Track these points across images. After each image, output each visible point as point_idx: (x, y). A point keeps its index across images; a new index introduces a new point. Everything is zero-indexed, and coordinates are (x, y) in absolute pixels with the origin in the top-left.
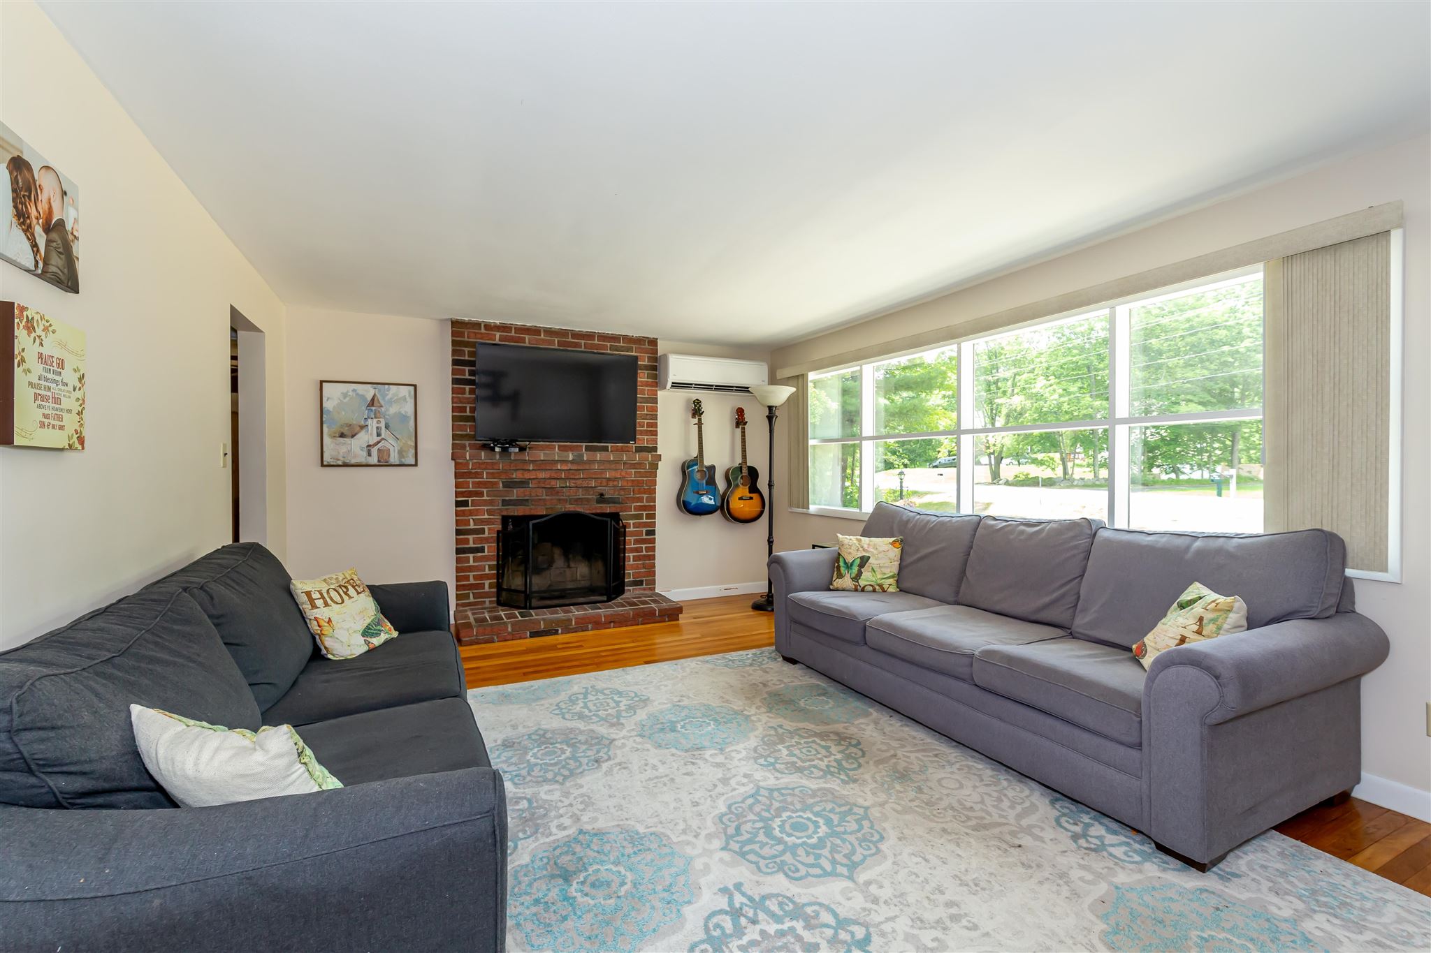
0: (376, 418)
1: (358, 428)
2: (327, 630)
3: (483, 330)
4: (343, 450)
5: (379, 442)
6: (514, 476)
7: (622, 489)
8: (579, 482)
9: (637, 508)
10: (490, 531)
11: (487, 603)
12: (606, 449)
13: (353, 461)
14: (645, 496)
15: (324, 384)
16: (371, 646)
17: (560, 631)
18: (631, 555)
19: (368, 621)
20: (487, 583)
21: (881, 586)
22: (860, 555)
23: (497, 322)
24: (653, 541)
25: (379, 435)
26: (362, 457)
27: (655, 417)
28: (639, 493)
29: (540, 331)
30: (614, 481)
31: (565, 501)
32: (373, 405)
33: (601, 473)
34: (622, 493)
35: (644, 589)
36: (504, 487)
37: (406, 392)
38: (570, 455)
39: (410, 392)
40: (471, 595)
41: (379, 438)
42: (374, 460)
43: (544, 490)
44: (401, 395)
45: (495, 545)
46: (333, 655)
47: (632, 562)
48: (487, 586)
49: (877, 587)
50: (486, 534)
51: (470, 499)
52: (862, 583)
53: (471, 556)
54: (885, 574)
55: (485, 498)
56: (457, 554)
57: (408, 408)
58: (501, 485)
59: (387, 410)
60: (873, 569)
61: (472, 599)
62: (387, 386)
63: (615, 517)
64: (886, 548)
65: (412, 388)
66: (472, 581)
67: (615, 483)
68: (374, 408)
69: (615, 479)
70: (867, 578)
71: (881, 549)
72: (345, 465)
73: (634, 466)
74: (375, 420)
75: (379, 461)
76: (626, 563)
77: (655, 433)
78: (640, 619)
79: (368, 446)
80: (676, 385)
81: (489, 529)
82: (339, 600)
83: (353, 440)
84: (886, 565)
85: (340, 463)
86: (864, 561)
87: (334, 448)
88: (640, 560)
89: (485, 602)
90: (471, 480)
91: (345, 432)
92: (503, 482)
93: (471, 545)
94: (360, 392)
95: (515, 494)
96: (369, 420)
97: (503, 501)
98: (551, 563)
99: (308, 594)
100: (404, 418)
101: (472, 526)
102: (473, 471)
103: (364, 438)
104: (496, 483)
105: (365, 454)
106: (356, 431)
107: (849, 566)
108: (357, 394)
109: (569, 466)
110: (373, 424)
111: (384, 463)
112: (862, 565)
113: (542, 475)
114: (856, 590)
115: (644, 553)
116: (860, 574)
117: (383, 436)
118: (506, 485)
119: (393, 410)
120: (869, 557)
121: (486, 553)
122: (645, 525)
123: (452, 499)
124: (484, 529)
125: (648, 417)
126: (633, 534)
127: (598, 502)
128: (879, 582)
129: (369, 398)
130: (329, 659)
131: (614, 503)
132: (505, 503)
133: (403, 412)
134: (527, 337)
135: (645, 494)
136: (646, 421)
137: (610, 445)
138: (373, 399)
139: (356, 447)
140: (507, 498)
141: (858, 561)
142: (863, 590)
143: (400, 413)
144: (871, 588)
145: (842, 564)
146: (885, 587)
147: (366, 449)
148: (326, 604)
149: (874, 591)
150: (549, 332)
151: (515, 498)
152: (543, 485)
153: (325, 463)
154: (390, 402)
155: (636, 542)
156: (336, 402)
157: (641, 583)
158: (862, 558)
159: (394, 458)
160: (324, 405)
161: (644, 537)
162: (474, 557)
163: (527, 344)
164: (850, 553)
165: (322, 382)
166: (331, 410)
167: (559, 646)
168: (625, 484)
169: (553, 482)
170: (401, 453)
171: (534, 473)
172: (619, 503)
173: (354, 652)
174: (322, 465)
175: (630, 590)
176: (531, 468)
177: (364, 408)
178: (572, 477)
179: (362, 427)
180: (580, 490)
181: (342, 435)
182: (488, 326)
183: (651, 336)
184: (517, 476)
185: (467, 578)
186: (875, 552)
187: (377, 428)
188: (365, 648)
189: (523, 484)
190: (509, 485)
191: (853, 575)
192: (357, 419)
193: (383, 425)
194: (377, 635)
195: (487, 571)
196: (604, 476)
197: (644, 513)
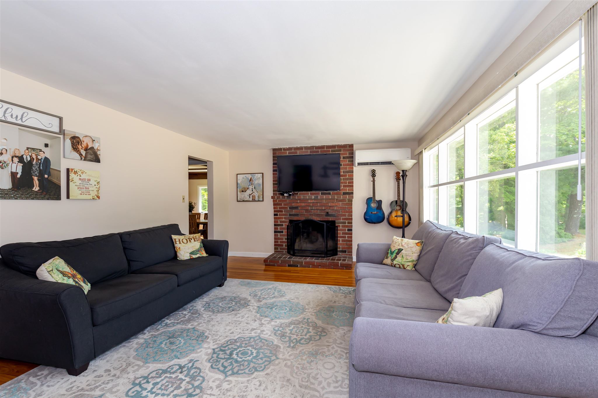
0: (251, 185)
1: (247, 189)
2: (179, 250)
3: (283, 151)
4: (243, 196)
5: (252, 193)
6: (293, 205)
7: (336, 210)
8: (318, 207)
9: (343, 219)
10: (285, 225)
11: (284, 252)
12: (330, 194)
13: (246, 200)
14: (347, 214)
15: (238, 175)
16: (191, 257)
17: (299, 266)
18: (341, 239)
19: (194, 250)
20: (284, 244)
21: (403, 265)
22: (399, 248)
23: (288, 147)
24: (351, 234)
25: (252, 191)
26: (248, 199)
27: (352, 179)
28: (344, 213)
29: (303, 148)
30: (333, 207)
31: (313, 215)
32: (251, 181)
33: (327, 204)
34: (336, 212)
35: (347, 255)
36: (290, 209)
37: (260, 175)
38: (313, 196)
39: (261, 175)
40: (279, 248)
41: (253, 192)
42: (251, 199)
43: (304, 210)
44: (258, 177)
45: (286, 230)
46: (179, 258)
47: (341, 242)
48: (284, 246)
49: (401, 266)
50: (284, 226)
51: (278, 213)
52: (395, 262)
53: (279, 234)
54: (407, 259)
55: (283, 213)
56: (274, 233)
57: (261, 181)
58: (288, 208)
59: (255, 182)
60: (402, 256)
61: (279, 250)
62: (254, 174)
63: (333, 222)
64: (412, 245)
65: (262, 174)
66: (279, 243)
67: (333, 208)
68: (251, 182)
69: (333, 206)
70: (399, 260)
71: (410, 246)
72: (243, 201)
73: (341, 201)
74: (251, 186)
75: (252, 200)
76: (338, 242)
77: (352, 186)
78: (332, 267)
79: (250, 195)
80: (359, 164)
81: (285, 224)
82: (186, 242)
83: (245, 193)
84: (410, 255)
85: (242, 200)
86: (400, 251)
87: (241, 196)
88: (345, 242)
89: (283, 251)
90: (278, 206)
91: (243, 190)
92: (289, 207)
93: (279, 230)
94: (247, 177)
95: (294, 212)
96: (250, 186)
97: (290, 214)
98: (317, 240)
99: (175, 239)
100: (259, 184)
101: (279, 223)
102: (279, 203)
103: (249, 192)
104: (287, 208)
105: (249, 197)
106: (246, 190)
107: (392, 253)
108: (246, 178)
109: (313, 201)
110: (251, 187)
111: (254, 200)
112: (398, 253)
113: (303, 204)
114: (392, 266)
115: (347, 239)
116: (396, 257)
117: (253, 191)
118: (290, 208)
119: (256, 182)
120: (403, 249)
121: (284, 233)
122: (347, 226)
123: (273, 213)
124: (283, 224)
125: (349, 179)
126: (341, 230)
127: (326, 216)
128: (403, 263)
129: (250, 179)
130: (178, 259)
131: (333, 216)
132: (290, 215)
133: (259, 183)
134: (298, 151)
135: (347, 213)
136: (348, 181)
137: (331, 192)
138: (251, 179)
139: (246, 196)
140: (291, 213)
141: (397, 251)
142: (395, 266)
143: (258, 183)
144: (398, 266)
145: (389, 252)
146: (405, 266)
147: (249, 196)
148: (180, 243)
149: (400, 267)
150: (306, 148)
151: (294, 213)
152: (304, 209)
153: (238, 201)
154: (256, 180)
155: (343, 233)
156: (241, 180)
157: (345, 252)
158: (399, 249)
159: (257, 199)
160: (238, 182)
161: (347, 232)
162: (280, 234)
163: (298, 154)
164: (394, 246)
165: (237, 174)
166: (240, 183)
167: (292, 271)
168: (337, 208)
169: (307, 207)
170: (258, 197)
171: (300, 203)
172: (335, 217)
173: (184, 258)
174: (237, 201)
175: (340, 254)
176: (299, 202)
177: (248, 182)
178: (314, 205)
179: (248, 188)
180: (319, 210)
181: (243, 191)
182: (284, 149)
183: (350, 143)
184: (294, 205)
185: (278, 242)
186: (407, 247)
187: (252, 188)
188: (189, 258)
189: (296, 208)
190: (292, 208)
191: (393, 258)
192: (247, 186)
193: (253, 187)
194: (196, 254)
195: (284, 240)
196: (327, 205)
197: (347, 221)
